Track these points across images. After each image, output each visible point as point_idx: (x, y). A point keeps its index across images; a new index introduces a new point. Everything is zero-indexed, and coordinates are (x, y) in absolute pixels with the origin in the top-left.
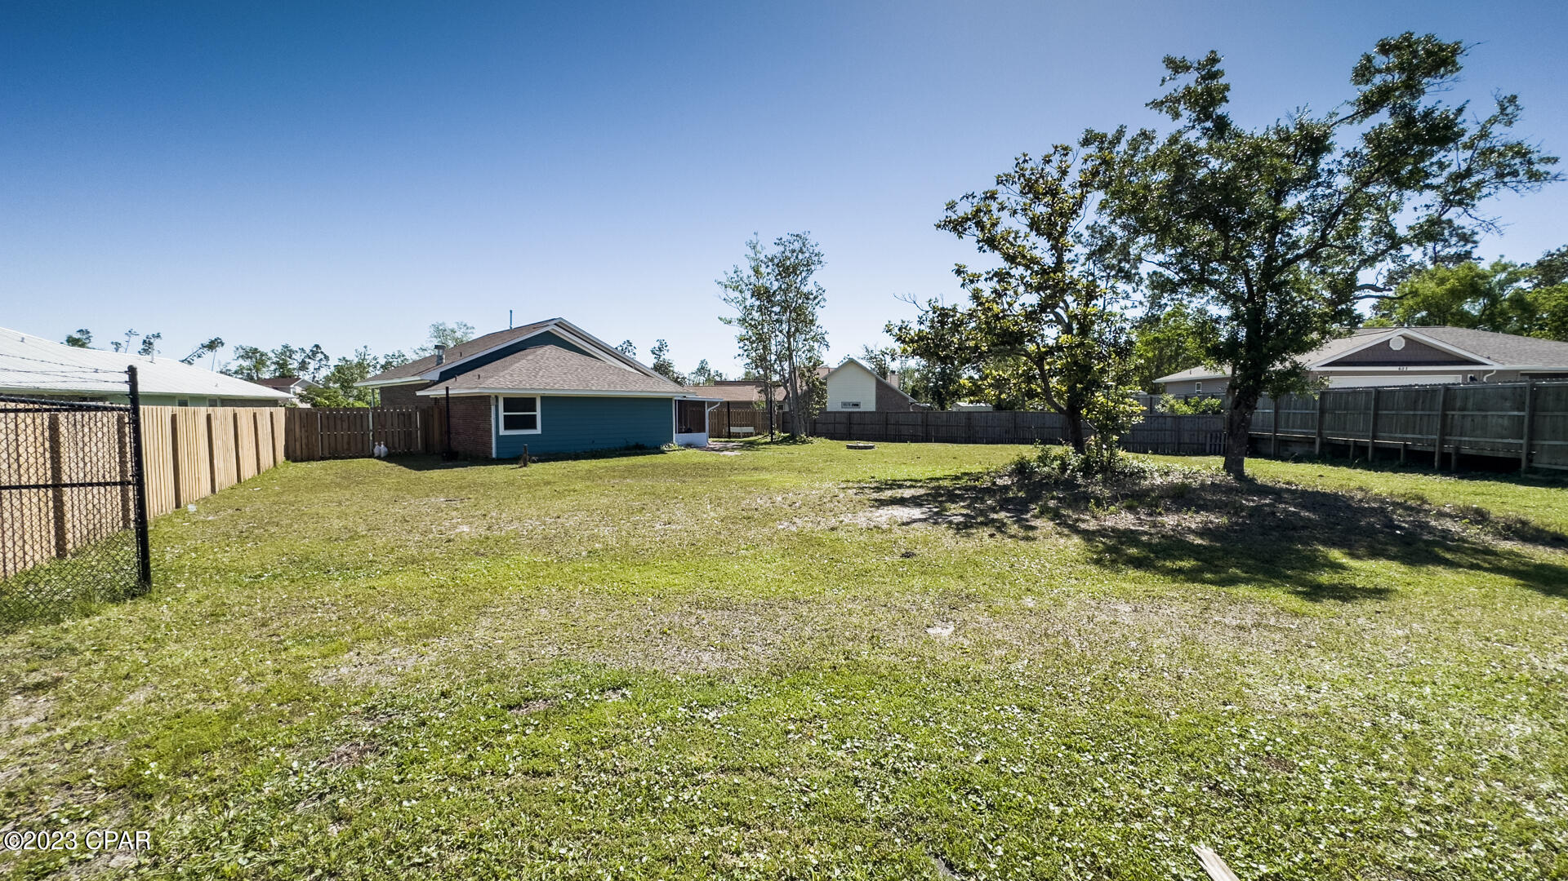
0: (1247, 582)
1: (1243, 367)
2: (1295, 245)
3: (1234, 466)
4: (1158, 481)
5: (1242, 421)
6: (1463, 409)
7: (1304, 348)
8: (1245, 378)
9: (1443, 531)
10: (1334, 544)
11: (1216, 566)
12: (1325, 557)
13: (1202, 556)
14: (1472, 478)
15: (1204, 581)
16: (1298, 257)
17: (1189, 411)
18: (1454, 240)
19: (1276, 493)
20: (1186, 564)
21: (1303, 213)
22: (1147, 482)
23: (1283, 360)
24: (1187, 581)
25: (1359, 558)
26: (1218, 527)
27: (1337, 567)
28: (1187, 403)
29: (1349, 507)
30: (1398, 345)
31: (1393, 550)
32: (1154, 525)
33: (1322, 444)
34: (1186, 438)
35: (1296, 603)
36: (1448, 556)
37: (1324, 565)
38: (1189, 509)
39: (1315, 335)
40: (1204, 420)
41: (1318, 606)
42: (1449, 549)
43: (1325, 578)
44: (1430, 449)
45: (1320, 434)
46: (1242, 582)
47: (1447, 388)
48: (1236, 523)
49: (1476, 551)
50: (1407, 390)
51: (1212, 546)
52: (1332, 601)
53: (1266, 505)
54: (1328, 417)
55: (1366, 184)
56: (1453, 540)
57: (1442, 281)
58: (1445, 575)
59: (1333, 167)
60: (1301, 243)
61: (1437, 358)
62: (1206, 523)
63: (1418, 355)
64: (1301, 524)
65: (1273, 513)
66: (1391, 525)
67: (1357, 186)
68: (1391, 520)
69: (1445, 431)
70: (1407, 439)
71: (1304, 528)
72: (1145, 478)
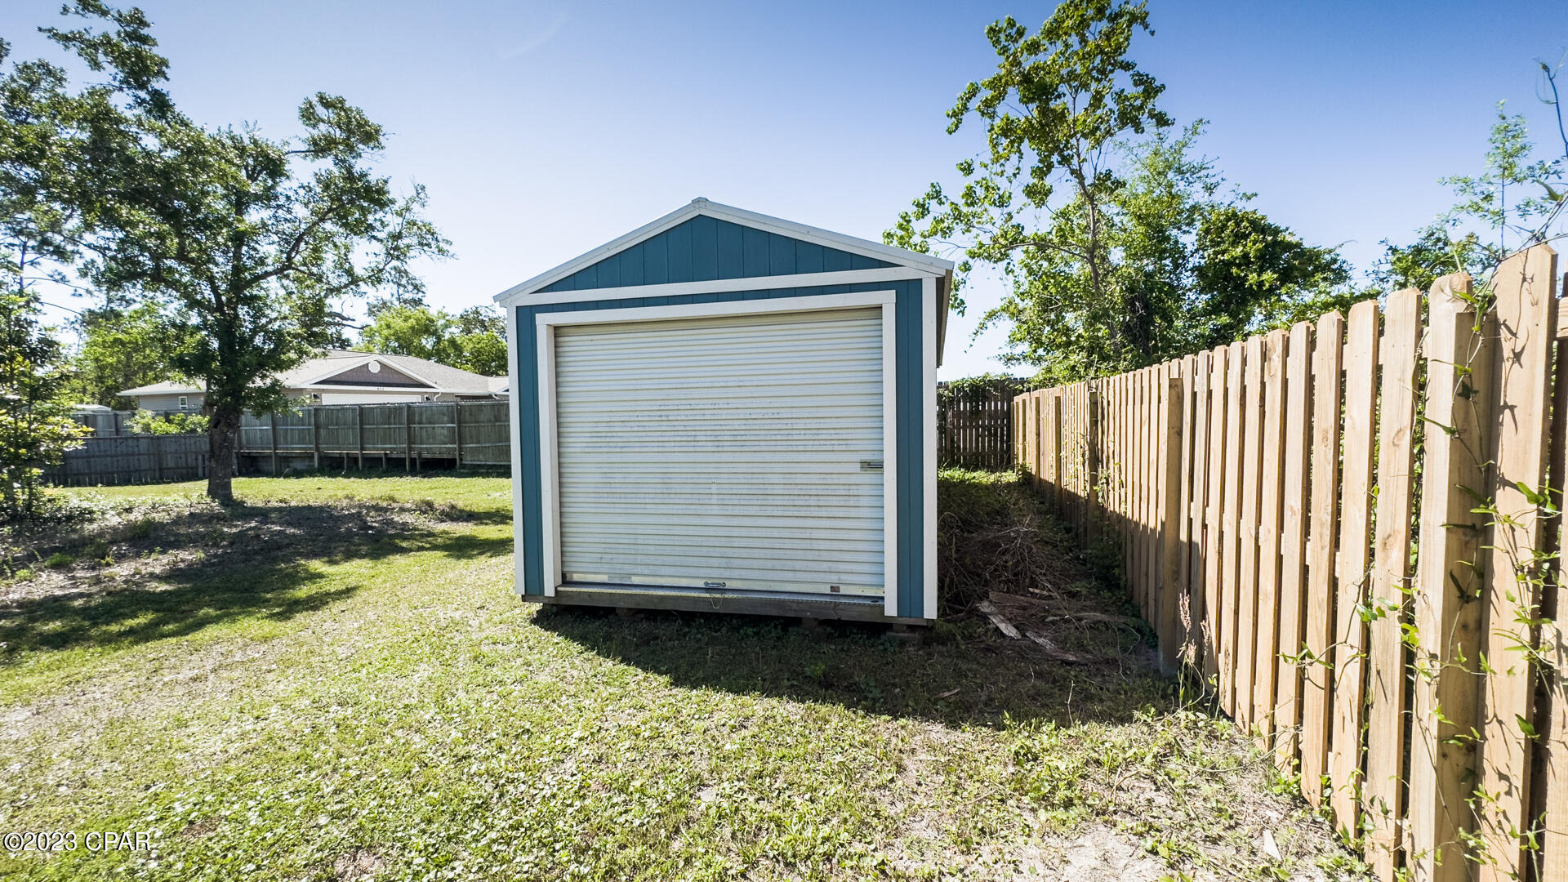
0: (216, 620)
1: (218, 382)
2: (262, 262)
3: (220, 490)
4: (113, 520)
5: (225, 441)
6: (420, 423)
7: (282, 366)
8: (223, 394)
9: (403, 524)
10: (315, 555)
11: (183, 612)
12: (306, 571)
13: (165, 605)
14: (430, 476)
15: (163, 636)
16: (267, 274)
17: (173, 429)
18: (410, 288)
19: (263, 514)
20: (142, 620)
21: (268, 230)
22: (95, 526)
23: (263, 377)
24: (137, 643)
25: (336, 563)
26: (191, 565)
27: (315, 577)
28: (169, 421)
29: (331, 516)
30: (375, 369)
31: (364, 549)
32: (98, 581)
33: (320, 458)
34: (170, 462)
35: (269, 627)
36: (404, 544)
37: (304, 579)
38: (151, 552)
39: (292, 355)
40: (193, 440)
41: (289, 624)
42: (405, 538)
43: (303, 592)
44: (403, 456)
45: (317, 449)
46: (210, 623)
47: (409, 406)
48: (215, 556)
49: (422, 536)
50: (382, 408)
51: (180, 589)
52: (305, 613)
53: (251, 529)
54: (322, 432)
55: (322, 220)
56: (409, 530)
57: (406, 319)
58: (399, 560)
59: (291, 193)
60: (269, 261)
61: (402, 381)
62: (175, 563)
63: (391, 379)
64: (287, 541)
65: (258, 536)
66: (365, 526)
67: (315, 219)
68: (365, 522)
69: (411, 441)
70: (386, 449)
71: (288, 545)
72: (91, 521)
